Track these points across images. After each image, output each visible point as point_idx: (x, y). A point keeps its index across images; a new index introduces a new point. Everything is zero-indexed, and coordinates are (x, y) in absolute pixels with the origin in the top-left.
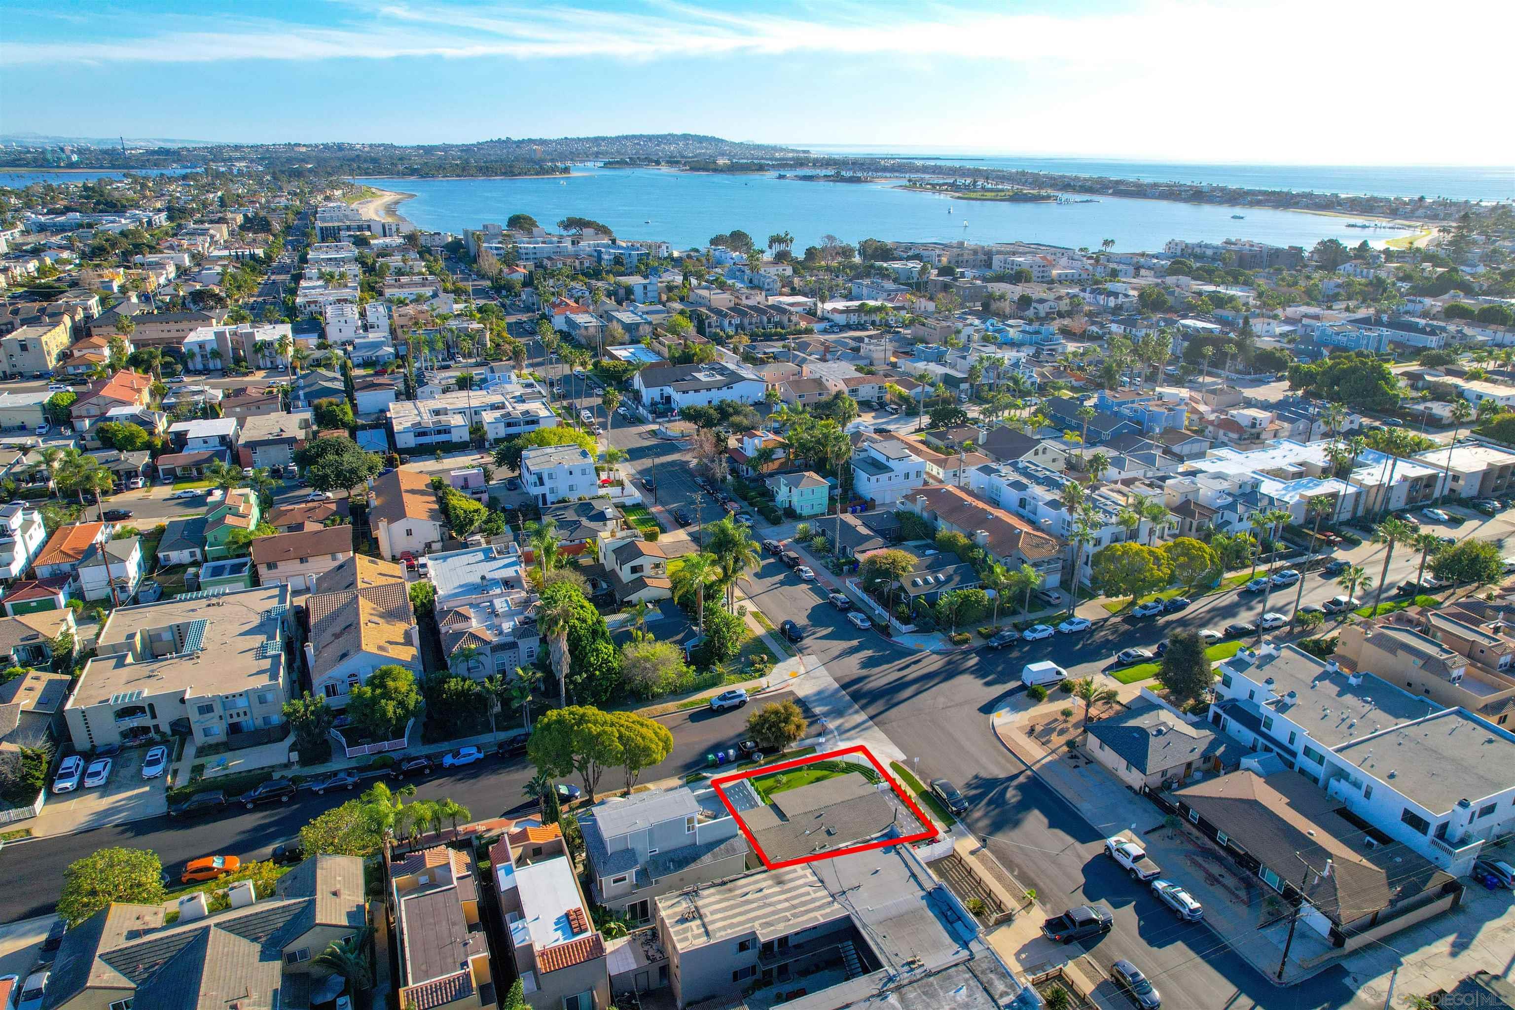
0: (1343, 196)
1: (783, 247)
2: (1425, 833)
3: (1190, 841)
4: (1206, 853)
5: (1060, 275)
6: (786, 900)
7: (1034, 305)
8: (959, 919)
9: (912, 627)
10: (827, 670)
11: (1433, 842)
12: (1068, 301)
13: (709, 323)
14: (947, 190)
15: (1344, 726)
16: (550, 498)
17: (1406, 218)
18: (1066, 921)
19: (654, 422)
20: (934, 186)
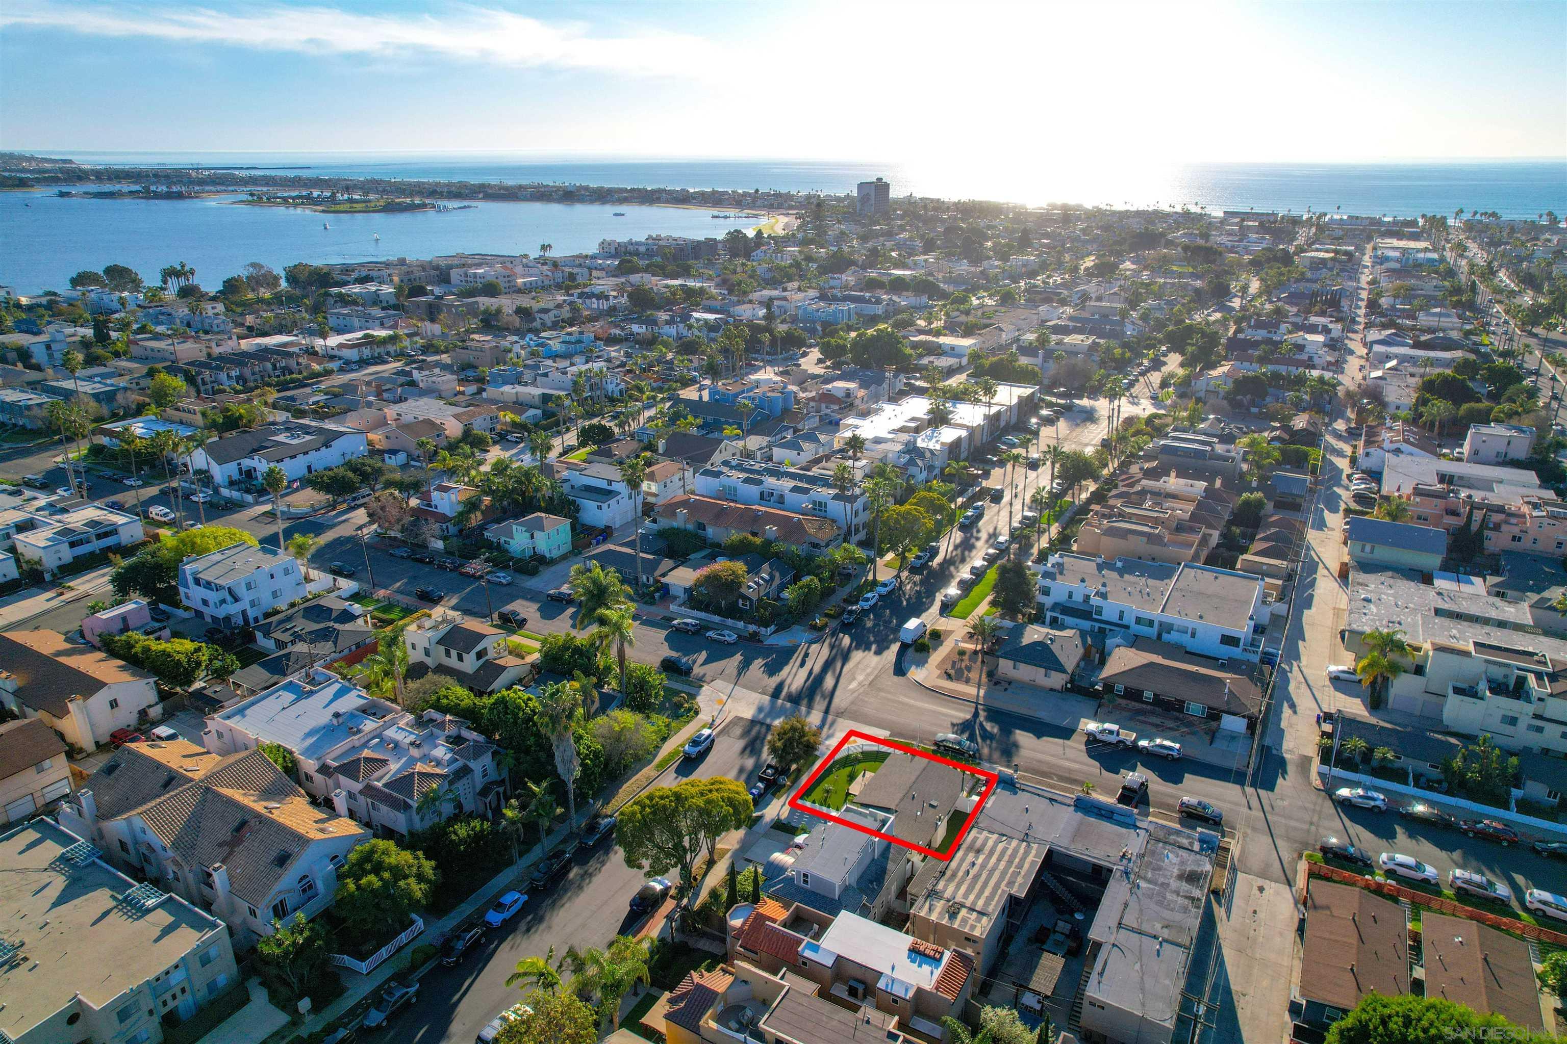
0: (691, 190)
1: (183, 282)
2: (1237, 646)
3: (1124, 709)
4: (1139, 712)
5: (525, 284)
6: (999, 860)
7: (538, 316)
8: (1112, 812)
9: (773, 628)
10: (745, 687)
11: (1244, 650)
12: (568, 308)
13: (203, 379)
14: (303, 203)
15: (1145, 596)
16: (251, 614)
17: (750, 208)
18: (1127, 793)
19: (257, 503)
20: (285, 199)
